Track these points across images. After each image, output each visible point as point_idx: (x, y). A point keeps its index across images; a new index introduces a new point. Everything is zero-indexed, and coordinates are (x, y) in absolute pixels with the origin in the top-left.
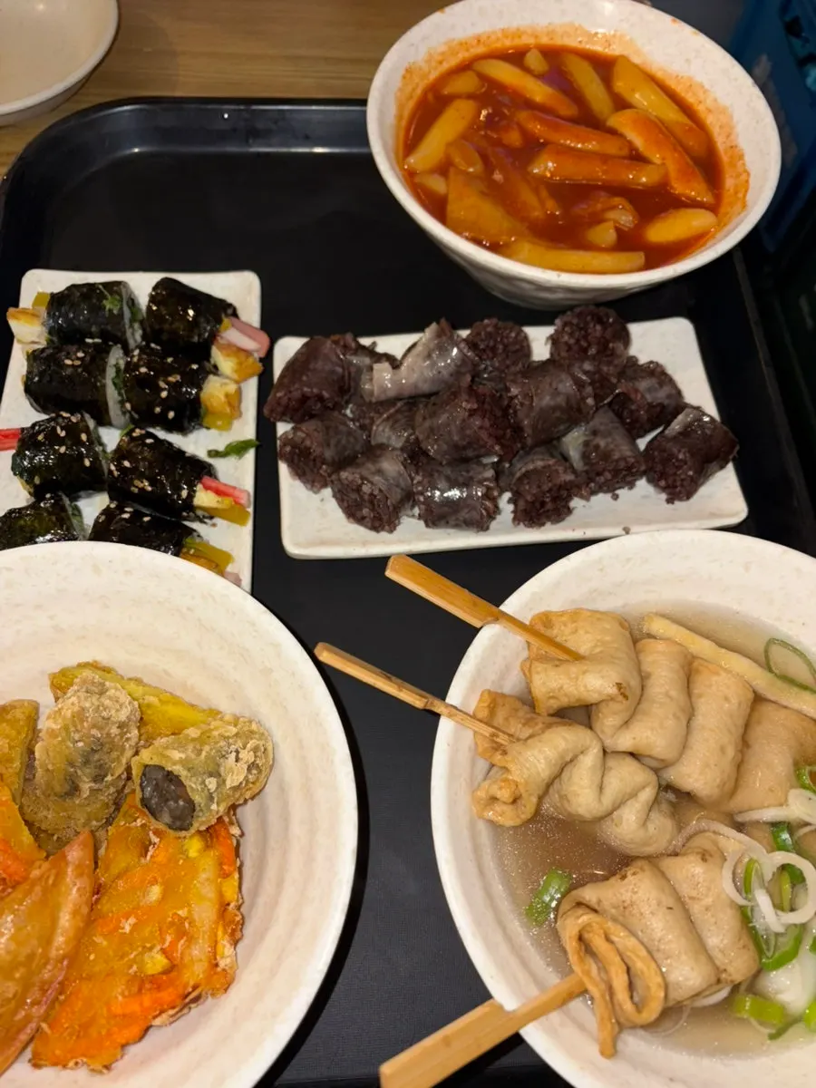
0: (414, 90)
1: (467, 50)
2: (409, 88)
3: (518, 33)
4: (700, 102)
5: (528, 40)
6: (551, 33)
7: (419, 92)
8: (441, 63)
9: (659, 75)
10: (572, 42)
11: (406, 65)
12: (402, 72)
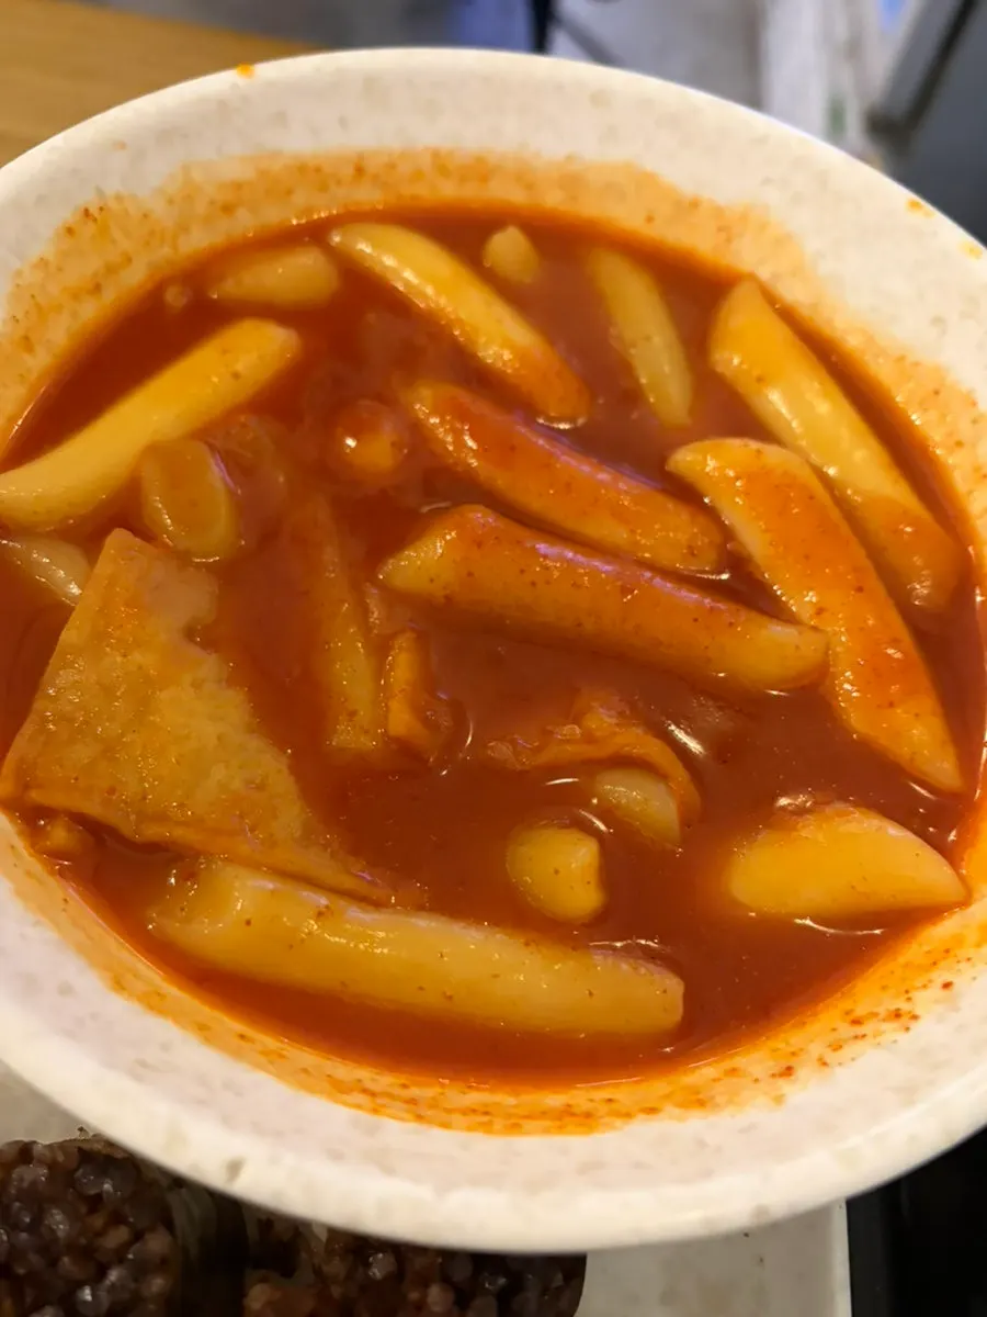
0: (111, 270)
1: (324, 188)
2: (92, 265)
3: (481, 169)
4: (959, 444)
5: (506, 193)
6: (572, 180)
7: (135, 277)
8: (228, 209)
9: (852, 342)
10: (627, 216)
11: (88, 198)
12: (65, 214)
